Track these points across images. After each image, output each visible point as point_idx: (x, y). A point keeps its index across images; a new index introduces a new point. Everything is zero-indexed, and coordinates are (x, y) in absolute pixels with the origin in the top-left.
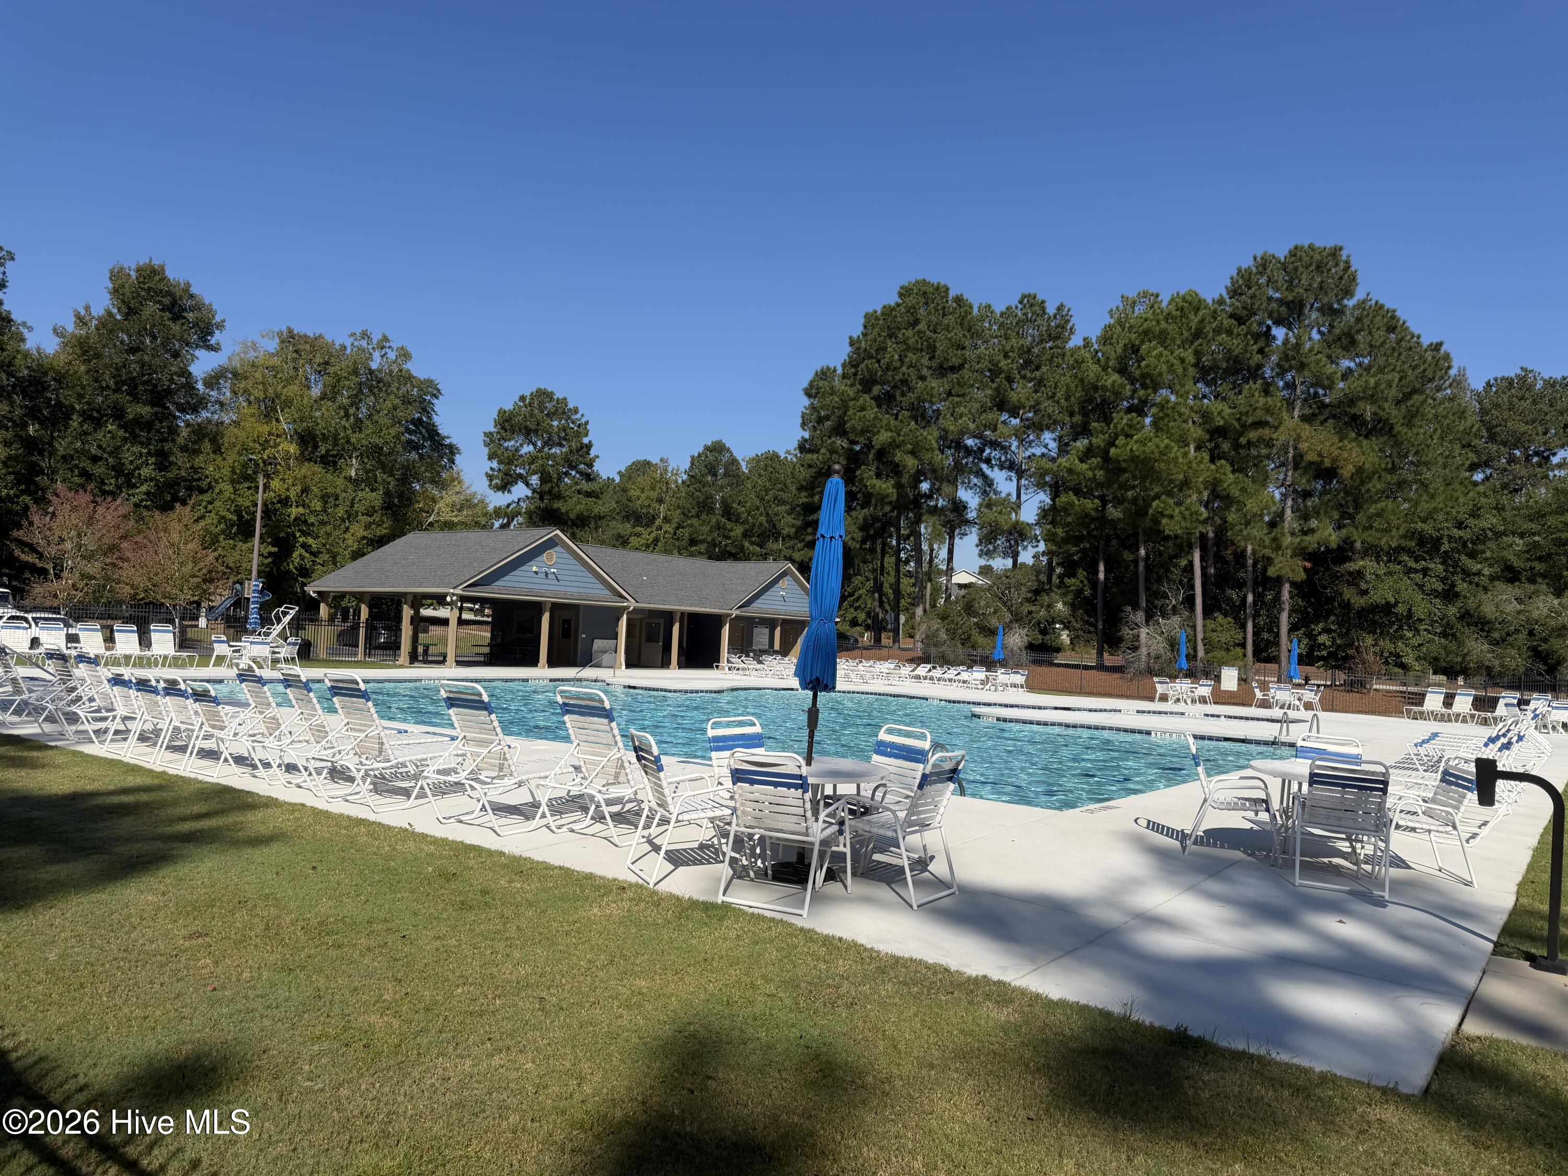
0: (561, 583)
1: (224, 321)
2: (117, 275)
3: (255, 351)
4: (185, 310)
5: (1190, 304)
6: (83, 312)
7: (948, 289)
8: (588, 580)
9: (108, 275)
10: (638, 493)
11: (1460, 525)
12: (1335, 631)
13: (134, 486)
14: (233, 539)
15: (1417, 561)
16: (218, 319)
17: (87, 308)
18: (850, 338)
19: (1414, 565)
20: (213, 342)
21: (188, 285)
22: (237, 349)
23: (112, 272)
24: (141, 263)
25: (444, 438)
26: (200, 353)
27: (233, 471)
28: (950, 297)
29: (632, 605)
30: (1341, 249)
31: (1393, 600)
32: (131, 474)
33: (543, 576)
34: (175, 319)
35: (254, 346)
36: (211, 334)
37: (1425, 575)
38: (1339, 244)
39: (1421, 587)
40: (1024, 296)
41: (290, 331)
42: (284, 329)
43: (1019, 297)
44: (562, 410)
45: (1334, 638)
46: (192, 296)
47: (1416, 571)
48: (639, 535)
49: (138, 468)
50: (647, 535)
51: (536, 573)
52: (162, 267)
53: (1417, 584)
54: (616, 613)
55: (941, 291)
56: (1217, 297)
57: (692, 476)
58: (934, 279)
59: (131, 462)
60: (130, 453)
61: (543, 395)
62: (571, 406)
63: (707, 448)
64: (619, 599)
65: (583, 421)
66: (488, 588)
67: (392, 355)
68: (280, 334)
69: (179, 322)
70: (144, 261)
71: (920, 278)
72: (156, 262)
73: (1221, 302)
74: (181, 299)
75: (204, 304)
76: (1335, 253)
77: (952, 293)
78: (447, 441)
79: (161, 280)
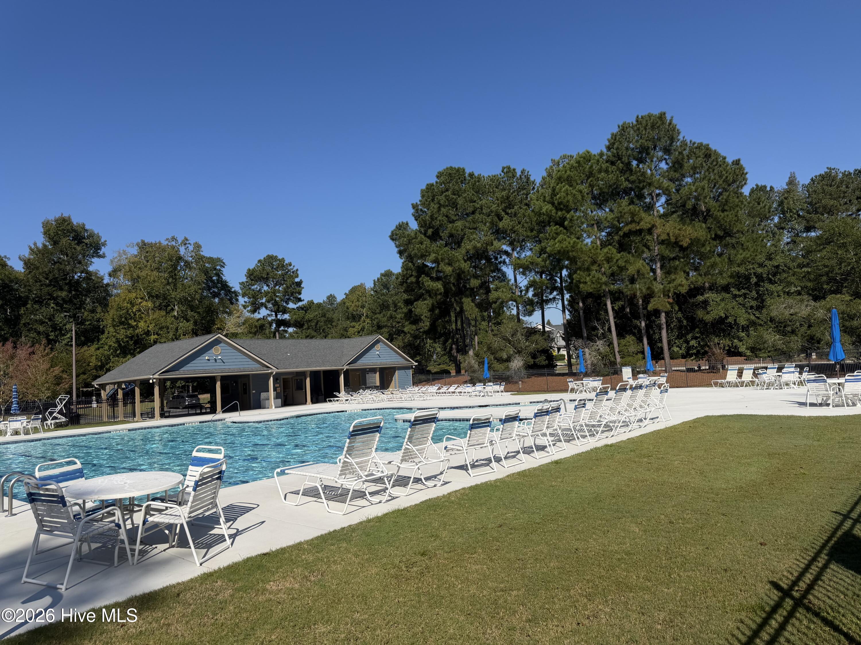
0: (226, 364)
1: (106, 241)
2: (46, 225)
3: (125, 255)
4: (84, 238)
5: (584, 158)
6: (33, 247)
7: (464, 170)
8: (245, 360)
9: (42, 225)
10: (350, 304)
11: (761, 265)
12: (699, 337)
13: (64, 335)
14: (118, 356)
15: (739, 290)
16: (102, 240)
17: (35, 244)
18: (412, 204)
19: (737, 293)
20: (101, 253)
21: (84, 225)
22: (116, 255)
23: (43, 223)
24: (57, 217)
25: (231, 288)
26: (95, 260)
27: (113, 320)
28: (467, 175)
29: (275, 371)
30: (664, 114)
31: (723, 315)
32: (61, 329)
33: (214, 361)
34: (78, 244)
35: (124, 252)
36: (100, 249)
37: (745, 298)
38: (663, 111)
39: (744, 305)
40: (504, 168)
41: (143, 242)
42: (140, 241)
43: (501, 169)
44: (282, 265)
45: (699, 342)
46: (87, 231)
47: (740, 296)
48: (354, 327)
49: (65, 325)
50: (358, 326)
51: (209, 360)
52: (69, 218)
53: (741, 304)
54: (267, 377)
55: (460, 172)
56: (599, 152)
57: (376, 291)
58: (456, 165)
59: (61, 323)
60: (59, 318)
61: (271, 259)
62: (287, 262)
63: (382, 275)
64: (265, 369)
65: (295, 269)
66: (177, 372)
67: (191, 248)
68: (138, 244)
69: (81, 245)
70: (58, 215)
71: (449, 166)
72: (66, 215)
73: (601, 154)
74: (81, 232)
75: (95, 234)
76: (662, 116)
77: (467, 171)
78: (233, 290)
79: (69, 224)
